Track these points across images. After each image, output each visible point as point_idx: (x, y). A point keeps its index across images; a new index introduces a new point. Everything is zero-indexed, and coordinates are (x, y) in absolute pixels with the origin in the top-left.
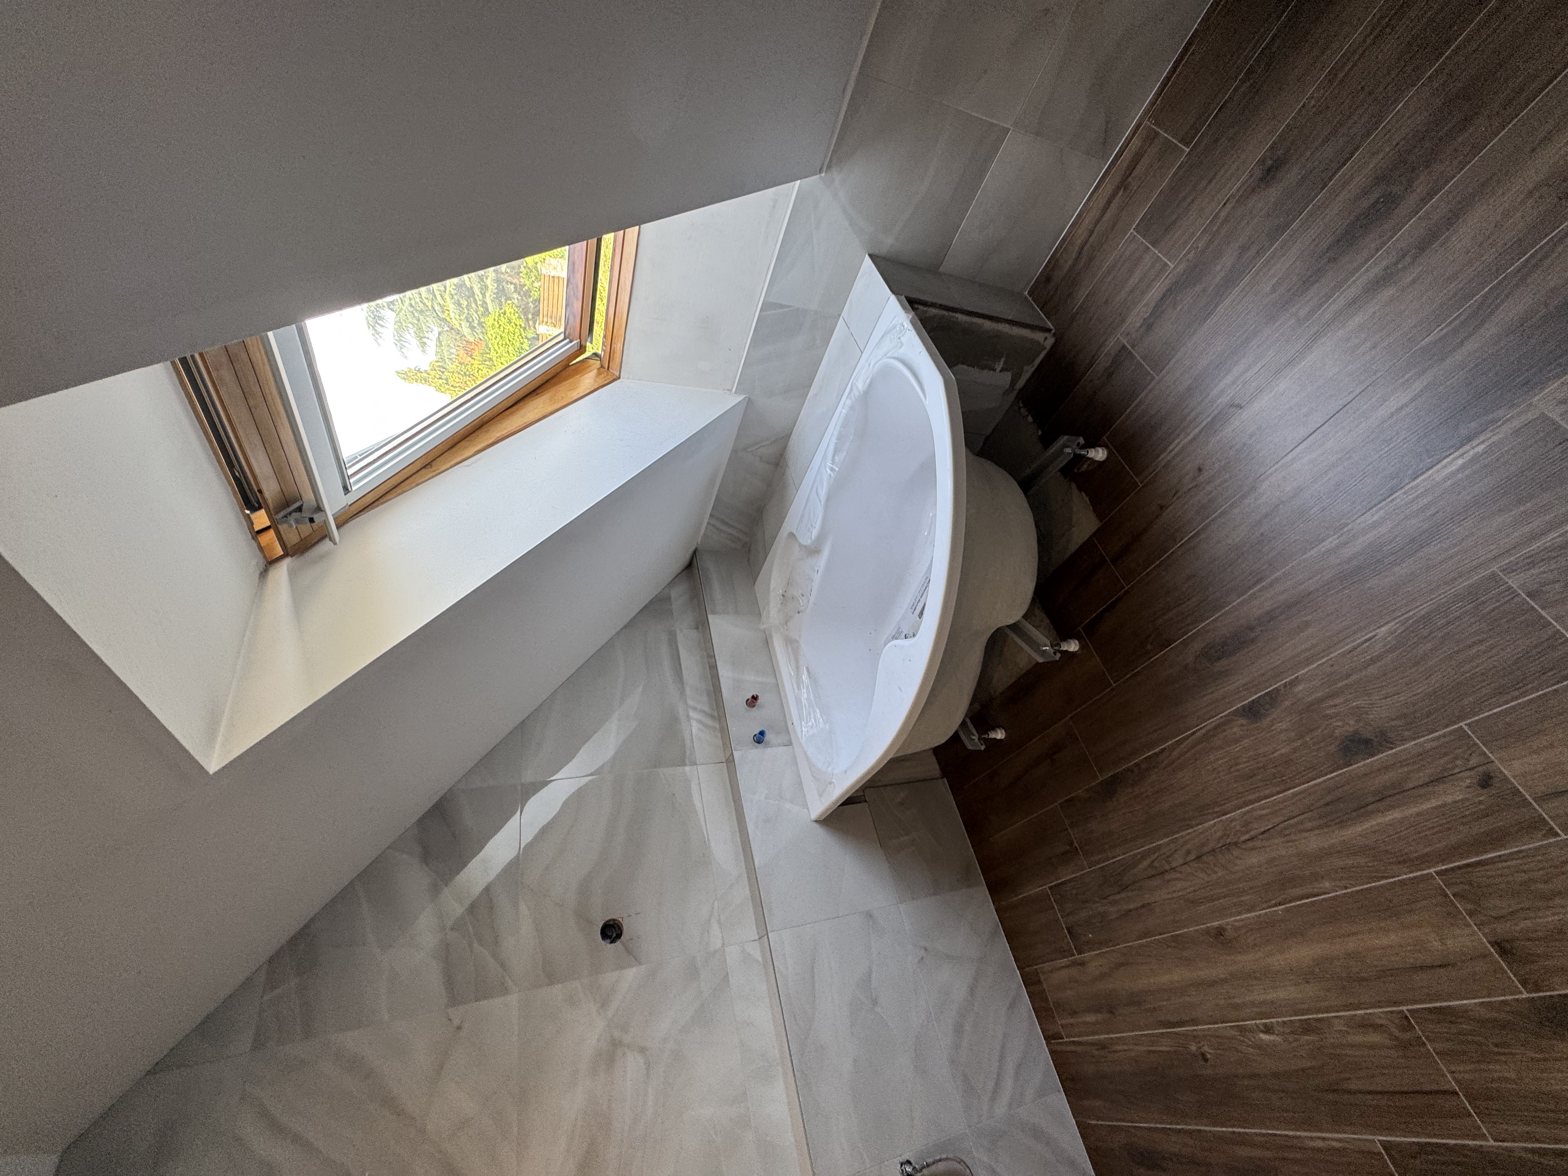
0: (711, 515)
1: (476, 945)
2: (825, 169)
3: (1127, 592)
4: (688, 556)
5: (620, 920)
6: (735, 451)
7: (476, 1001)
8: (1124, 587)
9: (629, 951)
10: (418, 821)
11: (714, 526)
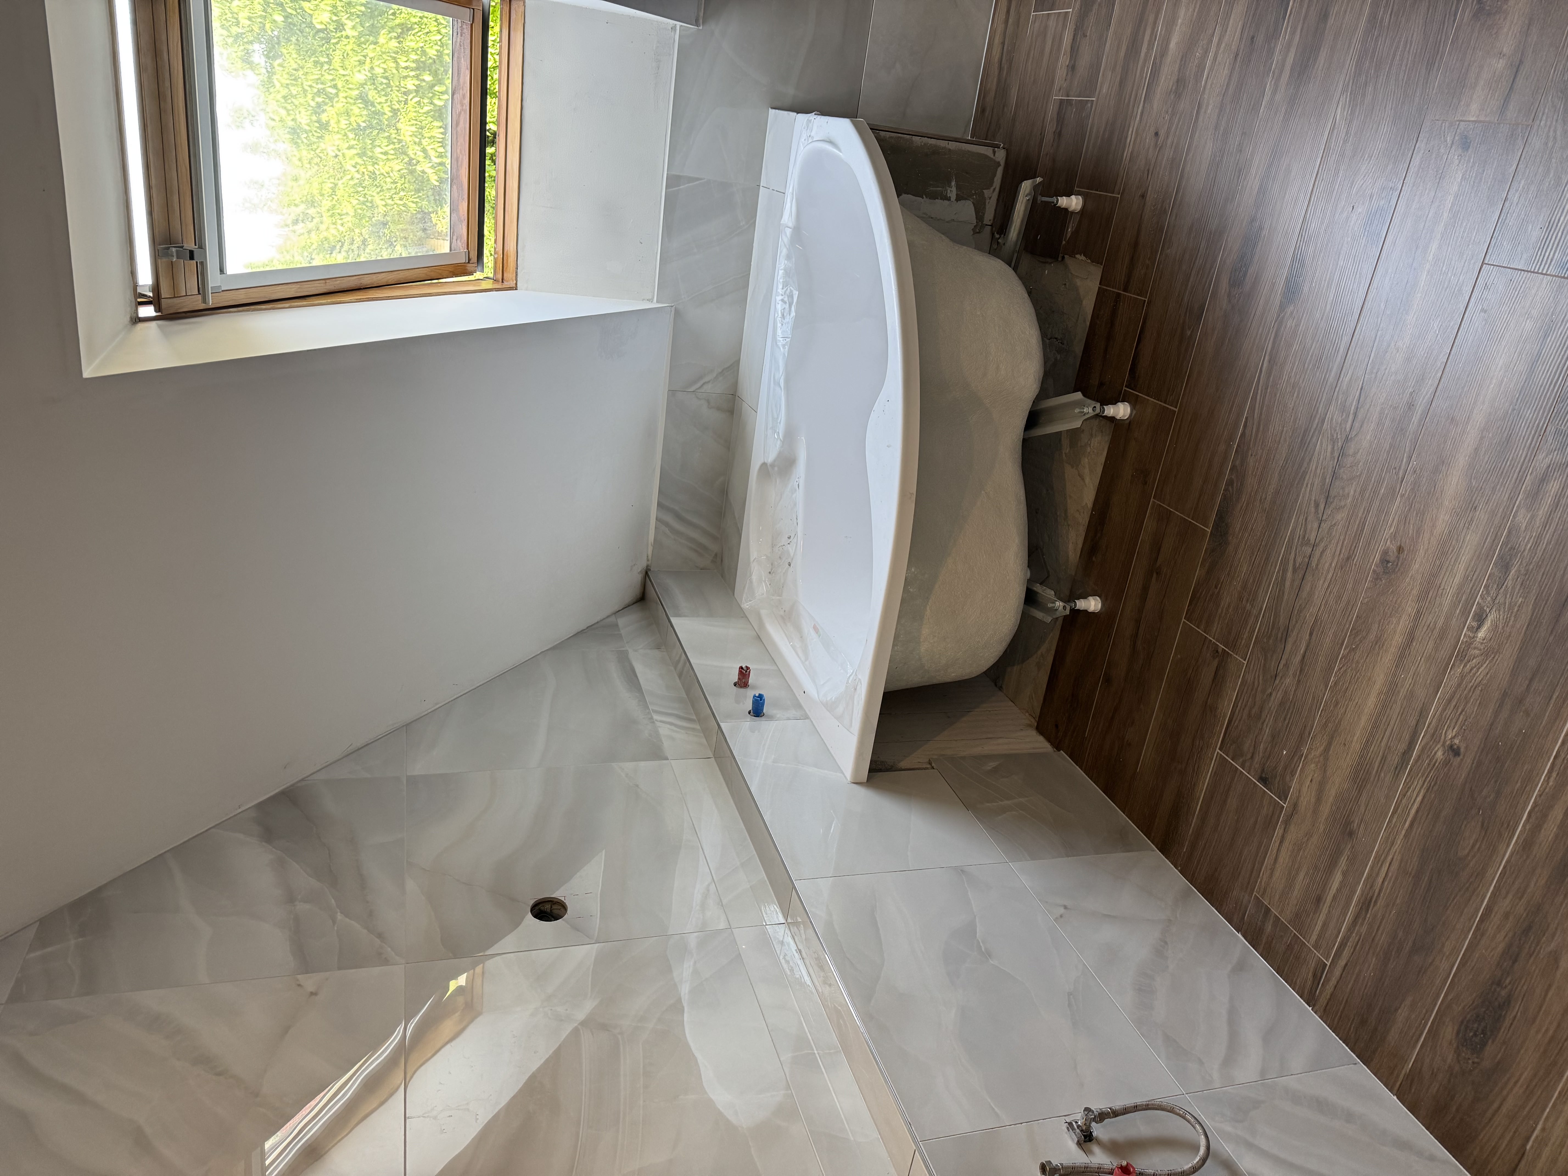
0: (660, 505)
1: (339, 916)
2: (701, 21)
3: (1149, 302)
4: (637, 578)
5: (563, 899)
6: (672, 392)
7: (340, 969)
8: (1145, 301)
9: (576, 928)
10: (260, 806)
11: (667, 524)
